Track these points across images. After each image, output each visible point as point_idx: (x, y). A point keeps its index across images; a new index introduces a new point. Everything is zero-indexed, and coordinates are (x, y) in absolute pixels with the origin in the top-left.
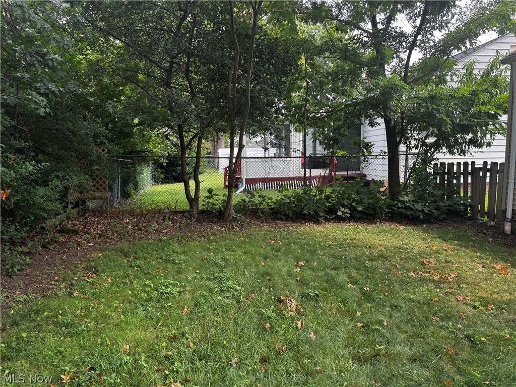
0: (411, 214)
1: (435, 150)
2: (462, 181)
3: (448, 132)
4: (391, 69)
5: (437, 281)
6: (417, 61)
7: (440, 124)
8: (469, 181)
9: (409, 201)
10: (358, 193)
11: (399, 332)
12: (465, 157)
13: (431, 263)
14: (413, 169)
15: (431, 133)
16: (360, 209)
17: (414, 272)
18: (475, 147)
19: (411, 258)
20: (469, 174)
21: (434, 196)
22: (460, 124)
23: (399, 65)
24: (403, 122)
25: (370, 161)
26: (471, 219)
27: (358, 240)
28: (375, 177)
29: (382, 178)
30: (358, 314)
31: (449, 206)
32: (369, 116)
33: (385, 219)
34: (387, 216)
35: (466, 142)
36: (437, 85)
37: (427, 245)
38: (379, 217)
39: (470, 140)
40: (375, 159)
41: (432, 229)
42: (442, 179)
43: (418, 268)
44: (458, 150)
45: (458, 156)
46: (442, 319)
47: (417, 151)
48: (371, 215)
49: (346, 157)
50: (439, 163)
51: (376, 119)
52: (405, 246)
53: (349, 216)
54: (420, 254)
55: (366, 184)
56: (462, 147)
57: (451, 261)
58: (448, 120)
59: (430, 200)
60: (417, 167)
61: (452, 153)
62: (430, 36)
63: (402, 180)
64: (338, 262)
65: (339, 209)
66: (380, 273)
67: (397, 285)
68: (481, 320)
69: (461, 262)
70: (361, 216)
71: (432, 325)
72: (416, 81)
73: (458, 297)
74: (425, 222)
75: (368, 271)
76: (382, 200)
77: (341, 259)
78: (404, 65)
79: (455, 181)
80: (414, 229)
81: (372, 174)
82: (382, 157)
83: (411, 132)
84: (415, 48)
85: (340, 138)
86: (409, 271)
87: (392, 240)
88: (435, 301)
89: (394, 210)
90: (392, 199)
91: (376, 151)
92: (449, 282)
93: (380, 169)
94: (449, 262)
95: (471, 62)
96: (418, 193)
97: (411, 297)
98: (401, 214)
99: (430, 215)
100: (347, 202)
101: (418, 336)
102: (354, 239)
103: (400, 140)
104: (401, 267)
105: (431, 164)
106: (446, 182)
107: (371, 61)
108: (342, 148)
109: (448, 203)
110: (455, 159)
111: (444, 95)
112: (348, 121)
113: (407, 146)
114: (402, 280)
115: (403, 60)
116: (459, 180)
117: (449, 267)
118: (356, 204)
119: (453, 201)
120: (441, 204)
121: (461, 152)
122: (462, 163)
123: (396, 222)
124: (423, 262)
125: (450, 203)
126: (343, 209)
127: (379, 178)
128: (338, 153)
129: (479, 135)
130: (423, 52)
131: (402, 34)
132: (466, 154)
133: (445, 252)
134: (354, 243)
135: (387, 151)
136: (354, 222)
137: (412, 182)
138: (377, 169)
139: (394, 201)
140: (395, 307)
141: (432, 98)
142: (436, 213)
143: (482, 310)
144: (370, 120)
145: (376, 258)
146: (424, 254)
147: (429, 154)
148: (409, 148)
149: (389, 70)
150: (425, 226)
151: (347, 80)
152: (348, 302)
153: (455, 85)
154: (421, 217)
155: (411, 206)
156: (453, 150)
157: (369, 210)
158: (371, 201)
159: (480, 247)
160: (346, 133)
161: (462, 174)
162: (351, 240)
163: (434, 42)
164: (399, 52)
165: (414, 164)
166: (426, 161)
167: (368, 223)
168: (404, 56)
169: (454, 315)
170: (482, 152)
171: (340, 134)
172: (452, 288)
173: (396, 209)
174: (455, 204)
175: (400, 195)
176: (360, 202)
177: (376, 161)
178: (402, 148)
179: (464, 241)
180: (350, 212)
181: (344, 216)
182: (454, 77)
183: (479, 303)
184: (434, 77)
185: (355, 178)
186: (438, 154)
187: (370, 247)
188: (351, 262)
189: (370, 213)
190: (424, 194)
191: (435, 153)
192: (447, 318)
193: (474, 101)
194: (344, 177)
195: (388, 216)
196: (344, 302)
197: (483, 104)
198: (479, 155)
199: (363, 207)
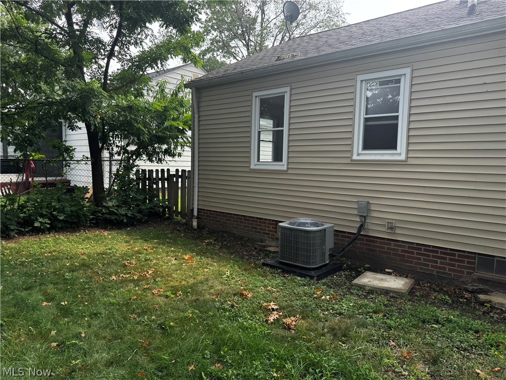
0: (116, 219)
1: (137, 158)
2: (160, 186)
3: (146, 141)
4: (91, 73)
5: (137, 280)
6: (116, 71)
7: (138, 134)
8: (166, 186)
9: (113, 206)
10: (59, 200)
11: (98, 340)
12: (162, 165)
13: (132, 264)
14: (117, 175)
15: (132, 141)
16: (61, 218)
17: (115, 276)
18: (170, 156)
19: (113, 262)
20: (166, 179)
21: (137, 200)
22: (156, 135)
23: (98, 71)
24: (104, 129)
25: (72, 166)
26: (168, 218)
27: (59, 252)
28: (79, 183)
29: (86, 184)
30: (53, 333)
31: (150, 209)
32: (68, 119)
33: (90, 226)
34: (91, 223)
35: (162, 152)
36: (136, 97)
37: (129, 247)
38: (83, 225)
39: (165, 150)
40: (77, 165)
41: (135, 232)
42: (144, 185)
43: (119, 271)
44: (156, 158)
45: (155, 164)
46: (139, 315)
47: (120, 158)
48: (75, 223)
49: (43, 161)
50: (141, 170)
51: (77, 122)
52: (109, 251)
53: (48, 226)
54: (122, 257)
55: (69, 190)
56: (159, 156)
57: (150, 258)
58: (146, 131)
59: (133, 205)
60: (120, 173)
61: (152, 161)
62: (126, 50)
63: (106, 186)
64: (32, 280)
65: (37, 219)
66: (80, 283)
67: (98, 292)
68: (171, 307)
69: (158, 258)
70: (64, 225)
71: (130, 324)
72: (116, 90)
73: (153, 291)
74: (129, 225)
75: (67, 284)
76: (86, 207)
77: (36, 276)
78: (103, 72)
79: (155, 186)
80: (118, 233)
81: (75, 180)
82: (85, 162)
83: (113, 139)
84: (114, 58)
85: (35, 139)
86: (110, 275)
87: (96, 247)
88: (133, 300)
89: (99, 216)
90: (97, 205)
91: (78, 156)
92: (148, 278)
93: (83, 174)
94: (148, 260)
95: (163, 82)
96: (122, 198)
97: (111, 301)
98: (106, 220)
99: (133, 218)
100: (46, 211)
101: (115, 338)
102: (54, 251)
103: (103, 146)
104: (103, 273)
105: (133, 171)
106: (147, 187)
107: (68, 61)
108: (38, 150)
109: (149, 206)
110: (154, 166)
111: (140, 107)
112: (44, 121)
113: (110, 153)
114: (103, 285)
115: (102, 67)
116: (158, 185)
117: (148, 264)
118: (58, 213)
119: (153, 203)
120: (143, 207)
121: (158, 160)
122: (160, 170)
123: (101, 228)
124: (125, 264)
125: (151, 206)
126: (41, 220)
127: (83, 184)
128: (33, 156)
129: (172, 146)
130: (121, 63)
131: (99, 41)
132: (163, 162)
133: (145, 252)
134: (53, 256)
135: (89, 156)
136: (55, 232)
137: (116, 188)
138: (80, 174)
139: (98, 207)
140: (95, 315)
141: (130, 108)
142: (139, 216)
143: (172, 298)
144: (70, 123)
145: (78, 268)
146: (126, 256)
147: (131, 161)
148: (111, 155)
149: (89, 74)
150: (129, 229)
151: (41, 76)
152: (41, 323)
153: (151, 100)
154: (125, 221)
155: (115, 211)
156: (152, 158)
157: (72, 218)
158: (73, 209)
159: (174, 243)
160: (42, 134)
161: (160, 179)
162: (49, 253)
163: (131, 56)
164: (98, 59)
165: (118, 170)
166: (128, 168)
167: (71, 232)
168: (103, 63)
169: (149, 309)
170: (175, 161)
171: (35, 135)
172: (149, 284)
173: (101, 215)
174: (155, 206)
175: (105, 200)
176: (61, 211)
177: (79, 166)
178: (106, 154)
179: (162, 239)
180: (49, 222)
181: (42, 227)
182: (150, 92)
183: (170, 292)
184: (132, 89)
185: (56, 184)
186: (140, 161)
187: (71, 258)
188: (49, 277)
189: (74, 221)
190: (127, 199)
191: (136, 161)
192: (144, 313)
193: (166, 116)
194: (43, 184)
195: (93, 223)
196: (36, 324)
197: (174, 119)
198: (173, 163)
199: (65, 216)
